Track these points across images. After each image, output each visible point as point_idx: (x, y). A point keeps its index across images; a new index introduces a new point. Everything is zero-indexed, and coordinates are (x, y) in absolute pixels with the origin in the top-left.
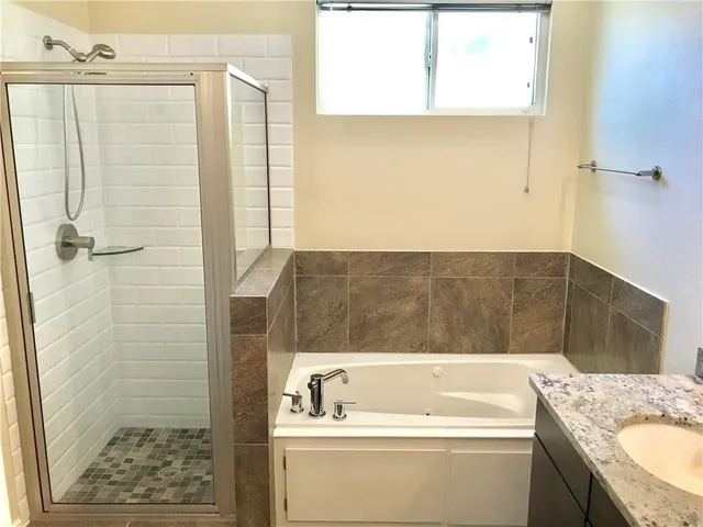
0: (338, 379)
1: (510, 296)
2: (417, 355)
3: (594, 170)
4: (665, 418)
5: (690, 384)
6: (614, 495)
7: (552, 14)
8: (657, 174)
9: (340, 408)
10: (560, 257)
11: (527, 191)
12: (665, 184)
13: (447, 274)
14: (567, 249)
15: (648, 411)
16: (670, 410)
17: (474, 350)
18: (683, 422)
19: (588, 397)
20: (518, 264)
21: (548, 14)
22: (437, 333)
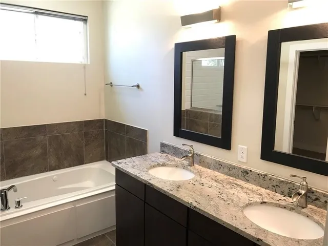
0: (12, 190)
1: (83, 140)
2: (44, 173)
3: (112, 86)
4: (159, 165)
5: (160, 154)
6: (157, 187)
7: (88, 24)
8: (138, 86)
9: (19, 203)
10: (101, 121)
11: (85, 95)
12: (142, 90)
13: (55, 133)
14: (103, 118)
15: (153, 164)
16: (159, 162)
17: (70, 166)
18: (164, 165)
19: (134, 164)
20: (85, 126)
21: (86, 23)
22: (53, 161)
